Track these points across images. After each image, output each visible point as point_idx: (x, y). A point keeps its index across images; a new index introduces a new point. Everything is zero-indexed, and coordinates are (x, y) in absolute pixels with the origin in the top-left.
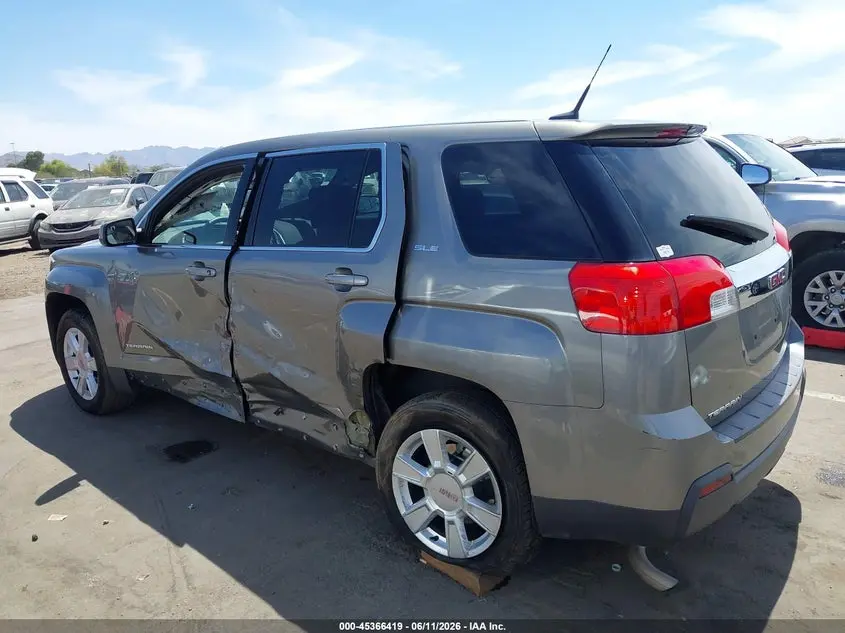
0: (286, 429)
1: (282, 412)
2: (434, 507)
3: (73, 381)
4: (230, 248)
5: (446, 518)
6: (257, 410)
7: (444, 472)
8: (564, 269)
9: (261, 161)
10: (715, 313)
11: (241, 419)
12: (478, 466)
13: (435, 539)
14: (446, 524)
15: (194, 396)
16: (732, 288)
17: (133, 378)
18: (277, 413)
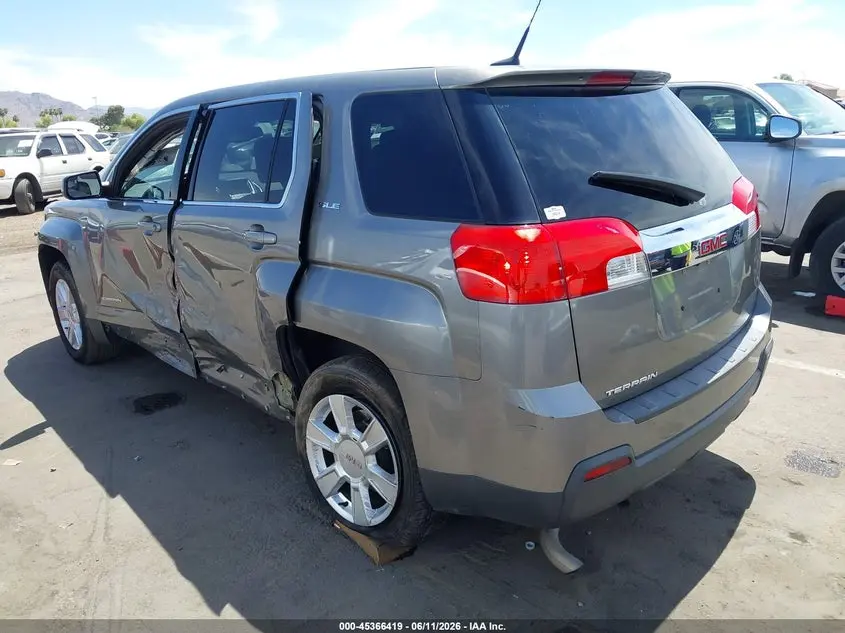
0: (228, 386)
1: (226, 370)
2: (342, 473)
3: (65, 330)
4: (172, 203)
5: (352, 484)
6: (206, 367)
7: (350, 439)
8: (448, 229)
9: (204, 113)
10: (613, 282)
11: (193, 375)
12: (378, 434)
13: (345, 505)
14: (352, 490)
15: (159, 350)
16: (641, 254)
17: (110, 331)
18: (220, 370)
